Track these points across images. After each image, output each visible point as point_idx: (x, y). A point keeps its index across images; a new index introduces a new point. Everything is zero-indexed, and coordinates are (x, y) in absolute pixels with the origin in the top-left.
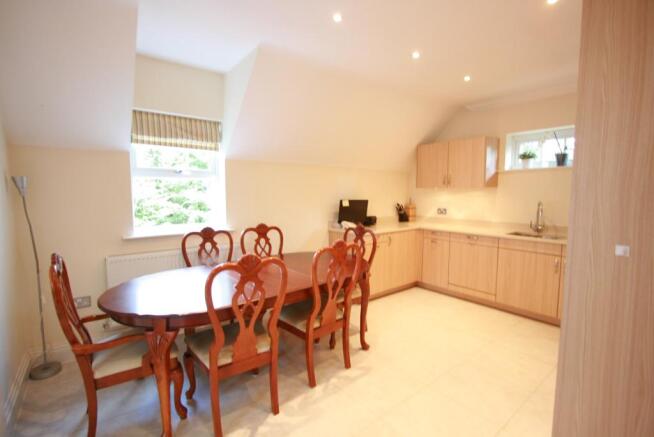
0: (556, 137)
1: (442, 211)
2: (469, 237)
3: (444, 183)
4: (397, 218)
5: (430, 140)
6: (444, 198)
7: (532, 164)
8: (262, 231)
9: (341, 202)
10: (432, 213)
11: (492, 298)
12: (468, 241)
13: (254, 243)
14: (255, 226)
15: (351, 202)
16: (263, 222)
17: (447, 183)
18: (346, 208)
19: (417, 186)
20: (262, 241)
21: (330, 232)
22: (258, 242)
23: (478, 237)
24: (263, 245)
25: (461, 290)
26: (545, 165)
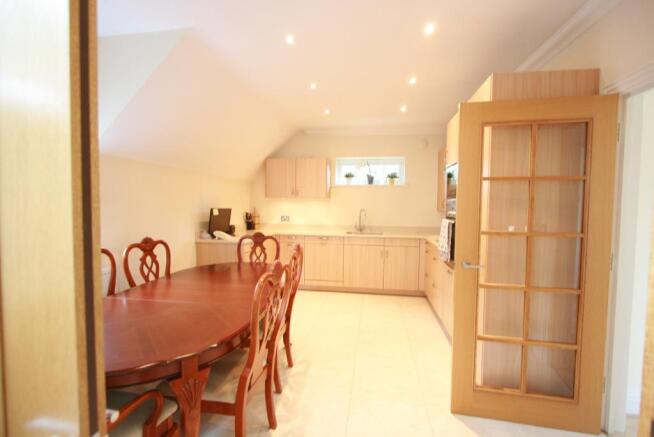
0: (368, 164)
1: (284, 219)
2: (321, 238)
3: (292, 193)
4: (245, 226)
5: (273, 156)
6: (286, 207)
7: (353, 181)
8: (148, 246)
9: (212, 210)
10: (276, 220)
11: (340, 285)
12: (320, 241)
13: (140, 262)
14: (139, 240)
15: (219, 210)
16: (149, 236)
17: (295, 193)
18: (216, 216)
19: (266, 196)
20: (149, 259)
21: (197, 244)
22: (143, 260)
23: (328, 238)
24: (149, 265)
25: (315, 283)
26: (361, 183)
